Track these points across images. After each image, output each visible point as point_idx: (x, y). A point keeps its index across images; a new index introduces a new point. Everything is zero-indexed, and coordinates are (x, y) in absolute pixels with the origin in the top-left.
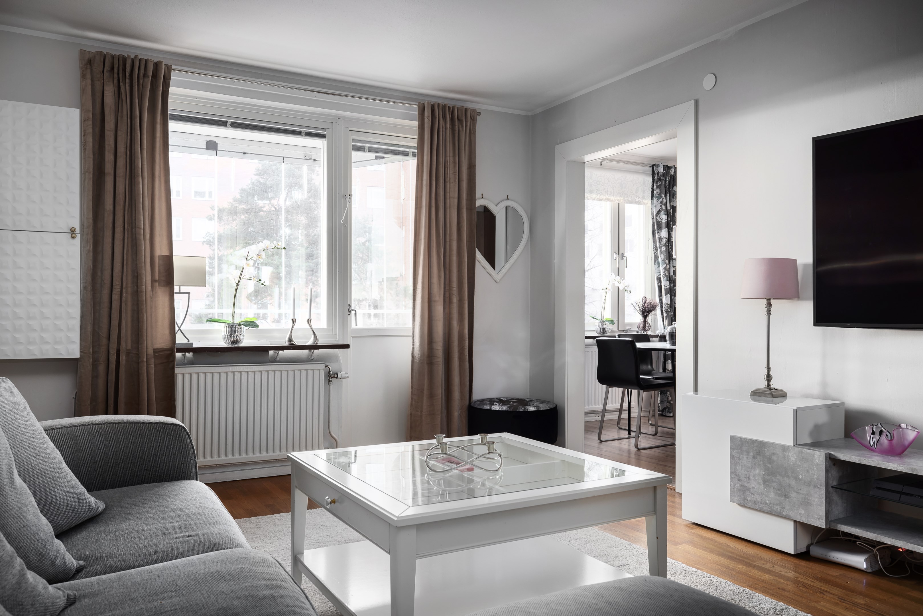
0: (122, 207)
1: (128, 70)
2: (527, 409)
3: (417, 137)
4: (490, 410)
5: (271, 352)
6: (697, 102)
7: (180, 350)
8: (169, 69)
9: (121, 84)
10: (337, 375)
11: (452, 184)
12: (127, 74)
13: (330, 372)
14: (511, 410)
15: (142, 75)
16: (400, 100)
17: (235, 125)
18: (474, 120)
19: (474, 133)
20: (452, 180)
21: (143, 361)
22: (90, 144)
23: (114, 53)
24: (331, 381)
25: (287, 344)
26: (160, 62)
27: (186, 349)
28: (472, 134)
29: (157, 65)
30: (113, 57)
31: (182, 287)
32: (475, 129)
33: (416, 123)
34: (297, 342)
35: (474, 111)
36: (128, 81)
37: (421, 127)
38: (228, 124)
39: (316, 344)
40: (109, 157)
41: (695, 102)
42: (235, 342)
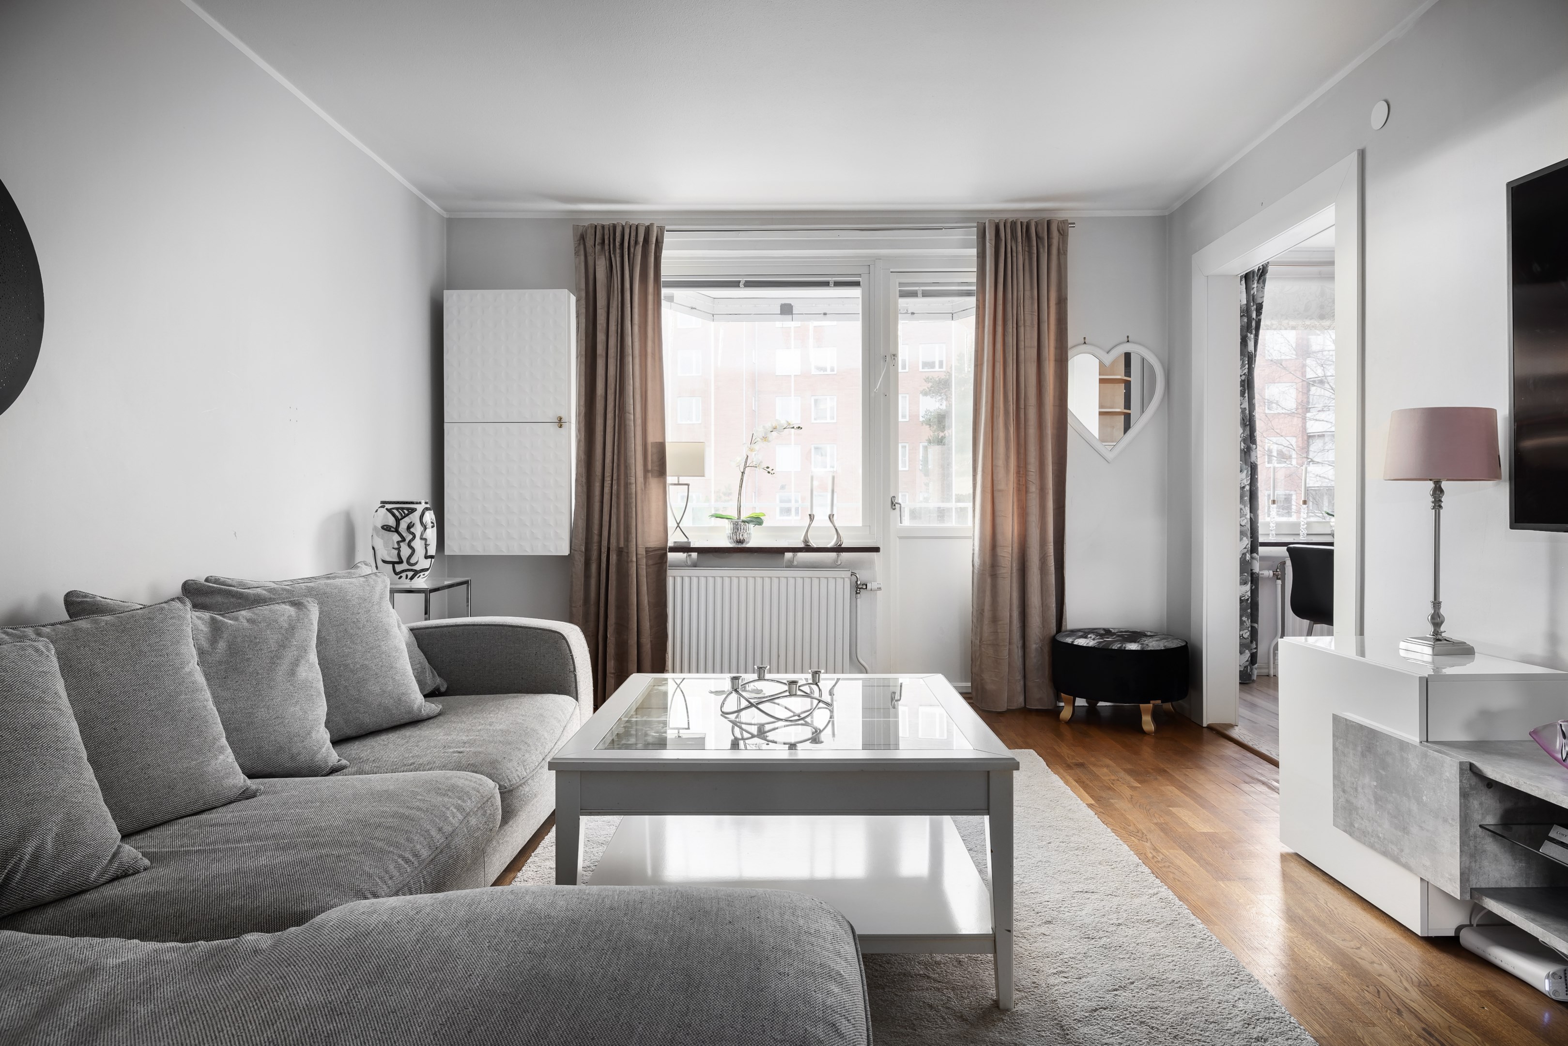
0: (613, 390)
1: (618, 239)
2: (1125, 647)
3: (975, 270)
4: (1072, 645)
5: (788, 555)
6: (1362, 154)
7: (676, 549)
8: (661, 230)
9: (612, 256)
10: (866, 585)
11: (1028, 328)
12: (617, 244)
13: (857, 581)
14: (1101, 646)
15: (632, 243)
16: (956, 223)
17: (749, 284)
18: (1063, 234)
19: (1064, 253)
20: (1028, 323)
21: (632, 561)
22: (583, 326)
23: (606, 223)
24: (859, 593)
25: (802, 545)
26: (652, 224)
27: (685, 549)
28: (1062, 253)
29: (648, 229)
30: (603, 227)
31: (680, 478)
32: (1067, 248)
33: (974, 251)
34: (814, 544)
35: (1065, 222)
36: (618, 251)
37: (982, 256)
38: (741, 284)
39: (840, 545)
40: (601, 337)
41: (1359, 154)
42: (741, 542)
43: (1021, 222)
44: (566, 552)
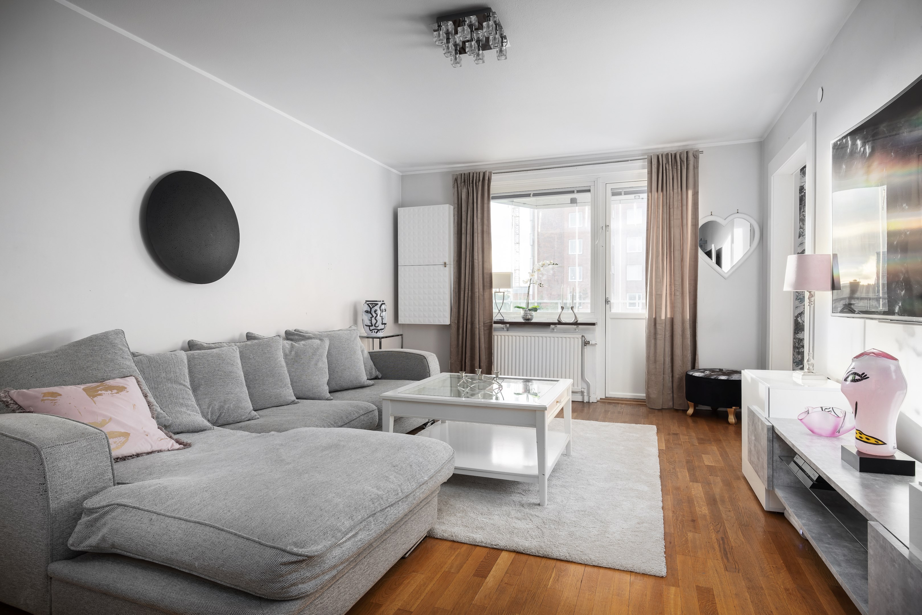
0: (469, 249)
1: (471, 179)
2: (718, 378)
3: (647, 180)
4: (692, 376)
5: (552, 326)
6: (816, 116)
7: (496, 323)
8: (490, 173)
9: (469, 187)
10: (589, 342)
11: (675, 209)
12: (471, 182)
13: (585, 339)
14: (705, 377)
15: (477, 180)
16: (638, 156)
17: (535, 195)
18: (696, 158)
19: (697, 167)
20: (675, 206)
21: (476, 328)
22: (456, 220)
23: (466, 172)
24: (586, 346)
25: (557, 322)
26: (486, 171)
27: (502, 322)
28: (696, 167)
29: (484, 174)
30: (465, 174)
31: (500, 289)
32: (698, 165)
33: (646, 171)
34: (563, 320)
35: (697, 151)
36: (471, 185)
37: (650, 173)
38: (531, 195)
39: (577, 322)
40: (464, 225)
41: (814, 116)
42: (529, 319)
43: (671, 153)
44: (447, 322)
